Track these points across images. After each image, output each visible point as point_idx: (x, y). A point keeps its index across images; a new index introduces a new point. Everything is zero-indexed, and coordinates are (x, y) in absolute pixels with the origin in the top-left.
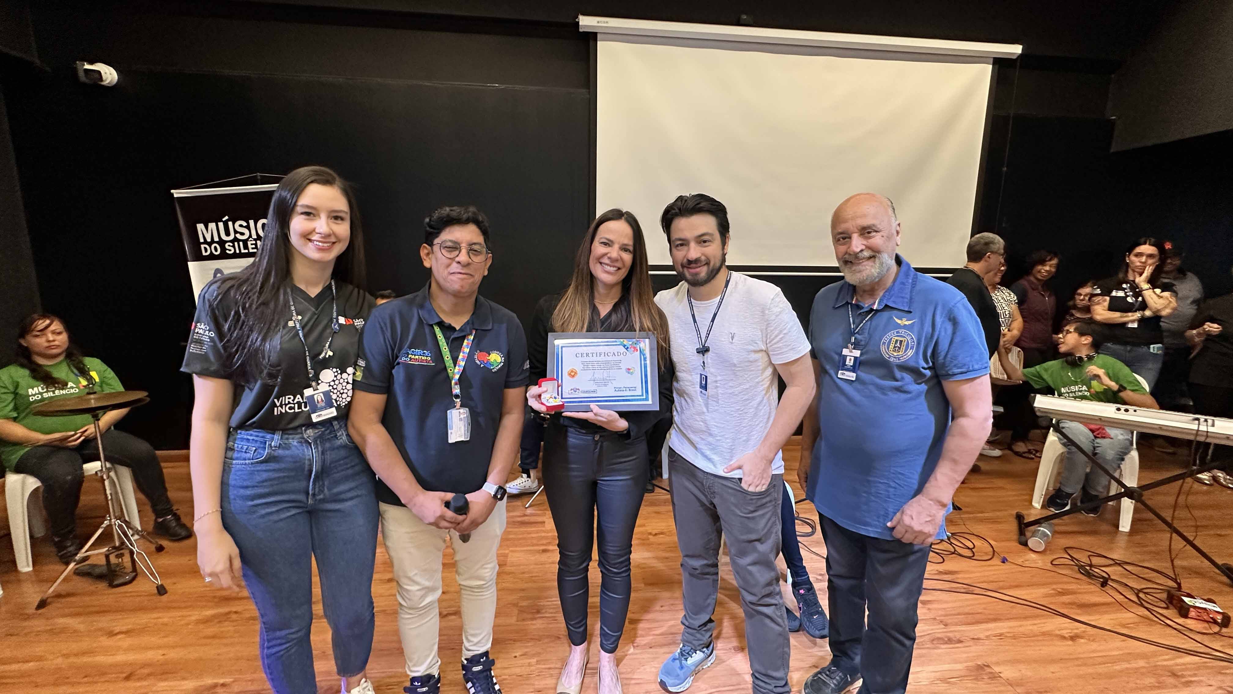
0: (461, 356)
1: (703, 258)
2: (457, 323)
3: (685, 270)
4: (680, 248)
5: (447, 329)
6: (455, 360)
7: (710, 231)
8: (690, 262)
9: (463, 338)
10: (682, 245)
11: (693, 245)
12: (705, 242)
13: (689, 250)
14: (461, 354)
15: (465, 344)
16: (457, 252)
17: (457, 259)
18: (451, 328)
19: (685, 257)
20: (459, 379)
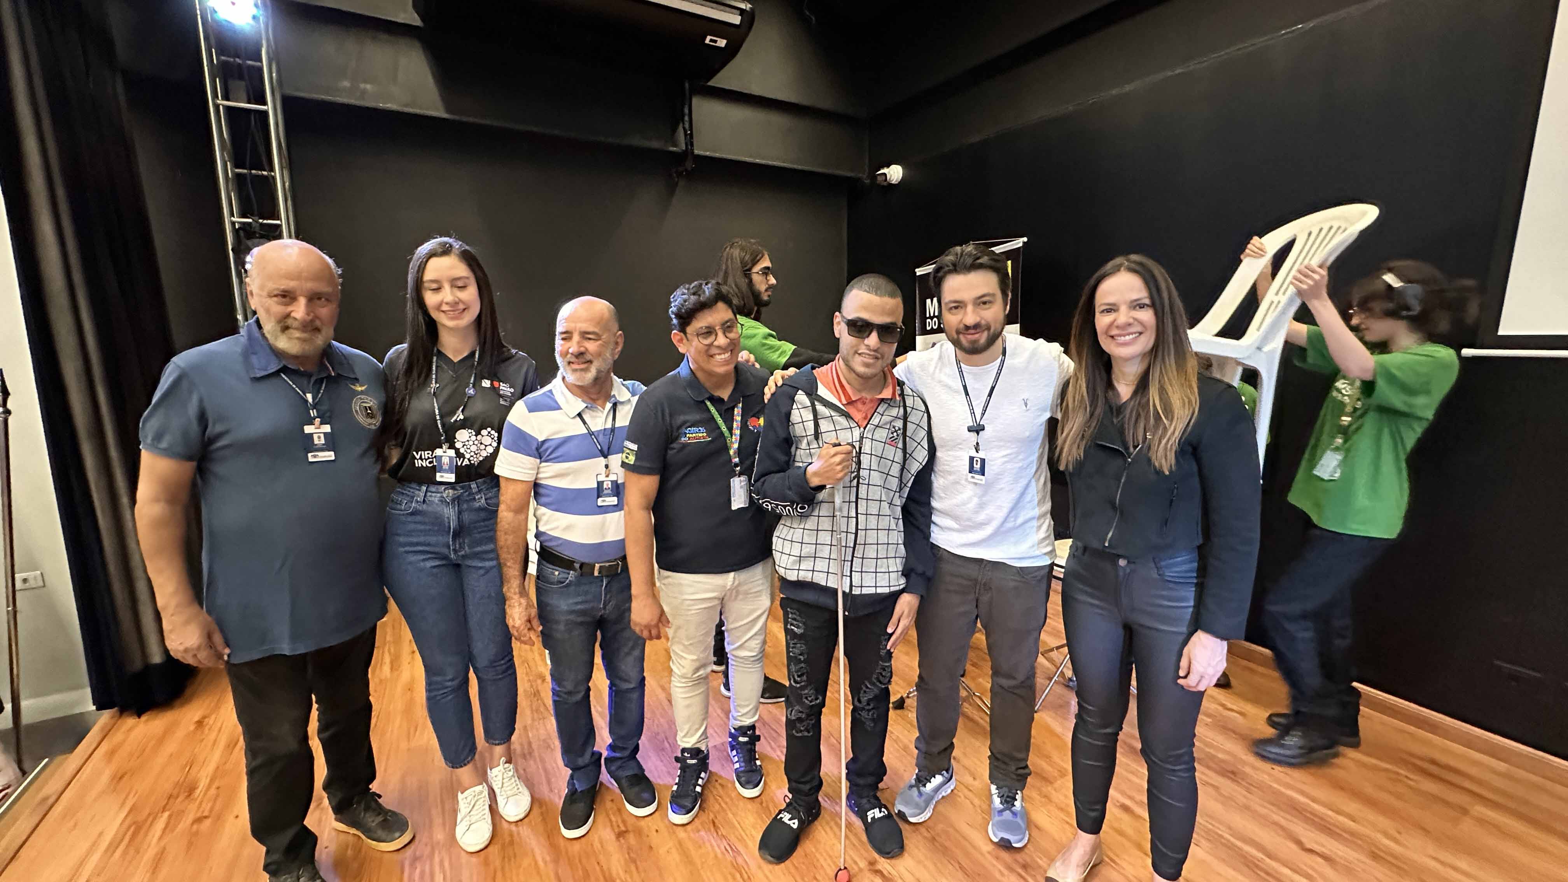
0: (735, 425)
1: (983, 322)
2: (725, 394)
3: (961, 336)
4: (954, 311)
5: (717, 401)
6: (730, 429)
7: (991, 292)
8: (967, 328)
9: (733, 409)
10: (956, 308)
11: (970, 308)
12: (985, 303)
13: (965, 313)
14: (735, 423)
15: (736, 412)
16: (713, 337)
17: (716, 343)
18: (721, 400)
19: (961, 320)
20: (739, 448)
